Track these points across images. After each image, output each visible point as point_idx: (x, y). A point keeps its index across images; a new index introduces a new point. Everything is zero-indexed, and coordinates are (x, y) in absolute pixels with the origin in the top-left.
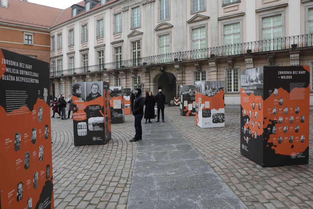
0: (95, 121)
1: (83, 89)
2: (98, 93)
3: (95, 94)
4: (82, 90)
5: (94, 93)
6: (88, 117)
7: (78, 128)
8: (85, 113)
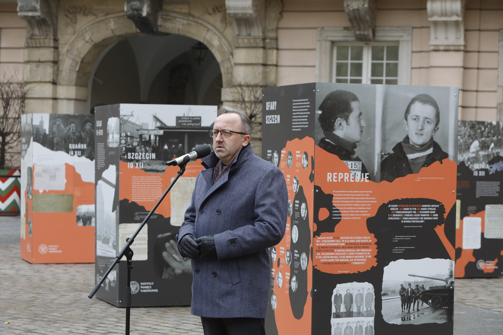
0: (412, 280)
1: (366, 117)
2: (432, 143)
3: (422, 146)
4: (363, 123)
5: (416, 140)
6: (385, 256)
7: (334, 310)
8: (369, 238)
